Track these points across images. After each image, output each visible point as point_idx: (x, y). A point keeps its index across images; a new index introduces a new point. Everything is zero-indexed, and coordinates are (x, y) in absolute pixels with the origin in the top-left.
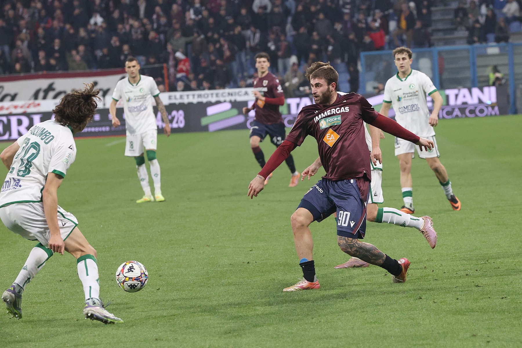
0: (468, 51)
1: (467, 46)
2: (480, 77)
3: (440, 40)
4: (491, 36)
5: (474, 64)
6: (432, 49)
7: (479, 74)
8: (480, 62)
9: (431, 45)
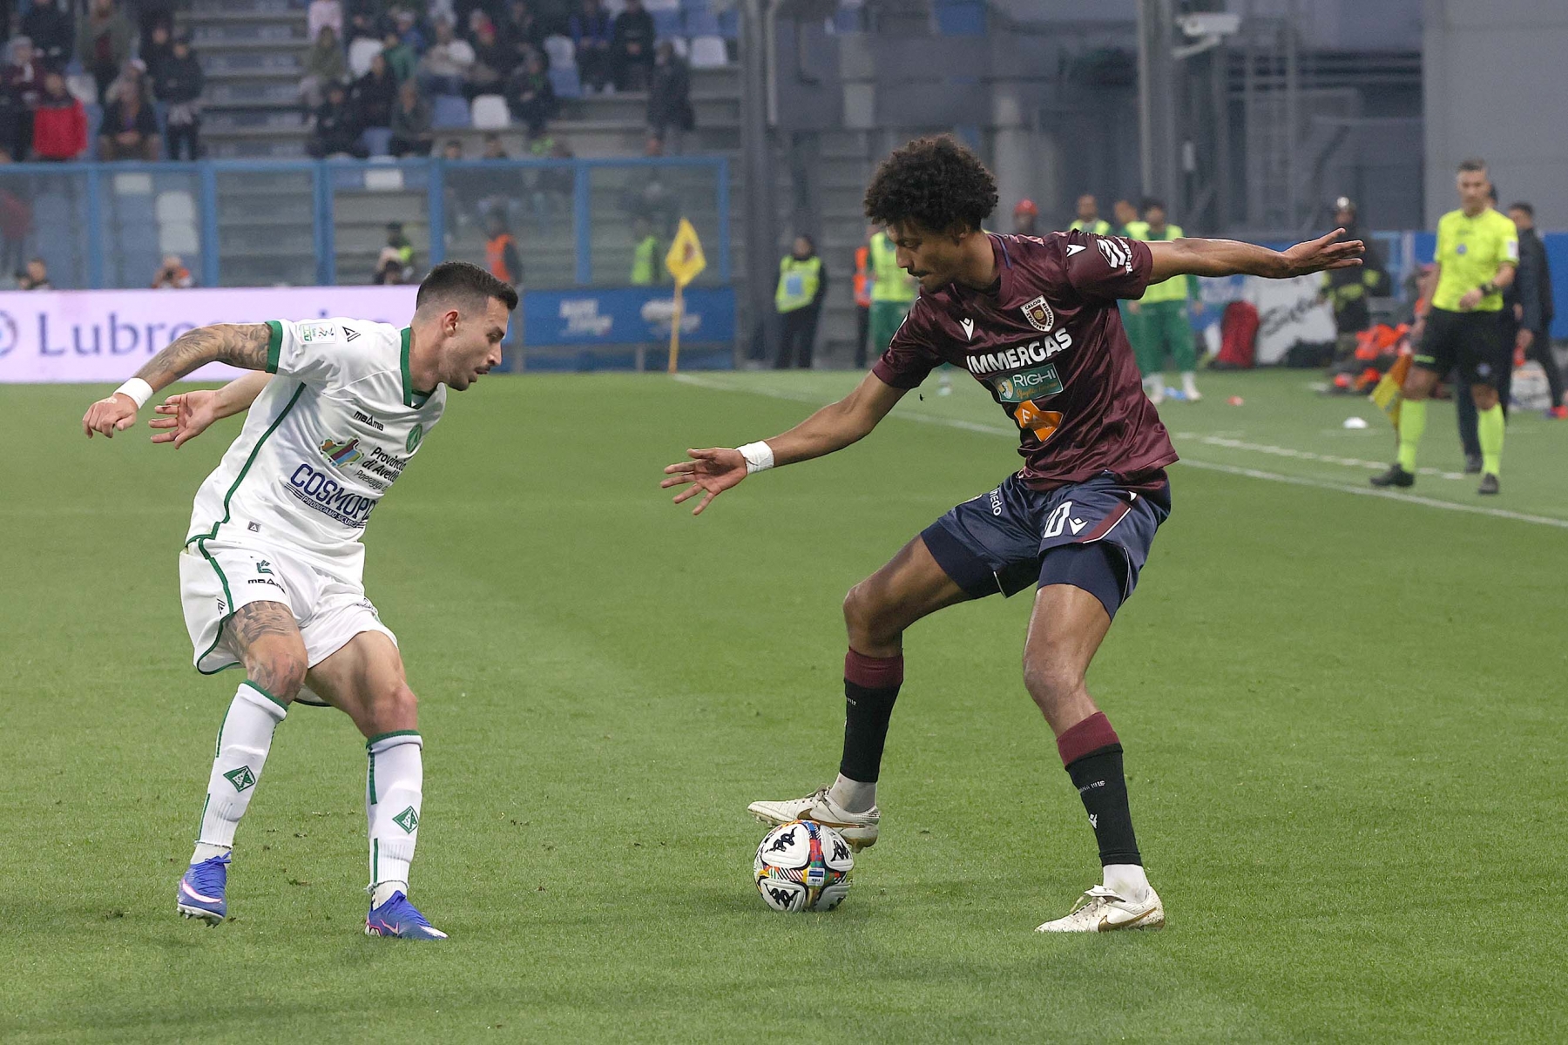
0: (309, 176)
1: (307, 163)
2: (346, 256)
3: (221, 139)
4: (378, 137)
5: (325, 217)
6: (200, 163)
7: (340, 248)
8: (344, 211)
9: (196, 153)
